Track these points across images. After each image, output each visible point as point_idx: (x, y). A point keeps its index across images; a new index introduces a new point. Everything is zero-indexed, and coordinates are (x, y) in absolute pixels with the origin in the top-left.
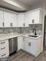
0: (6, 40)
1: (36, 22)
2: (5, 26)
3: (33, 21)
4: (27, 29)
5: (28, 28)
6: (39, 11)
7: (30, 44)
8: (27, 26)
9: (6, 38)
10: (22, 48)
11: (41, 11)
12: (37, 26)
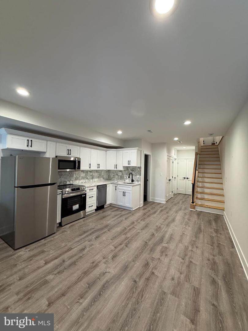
0: (94, 186)
1: (132, 165)
2: (92, 168)
3: (129, 162)
4: (120, 174)
5: (121, 171)
6: (136, 150)
7: (124, 194)
8: (120, 168)
9: (93, 185)
10: (113, 202)
11: (138, 150)
12: (134, 169)
